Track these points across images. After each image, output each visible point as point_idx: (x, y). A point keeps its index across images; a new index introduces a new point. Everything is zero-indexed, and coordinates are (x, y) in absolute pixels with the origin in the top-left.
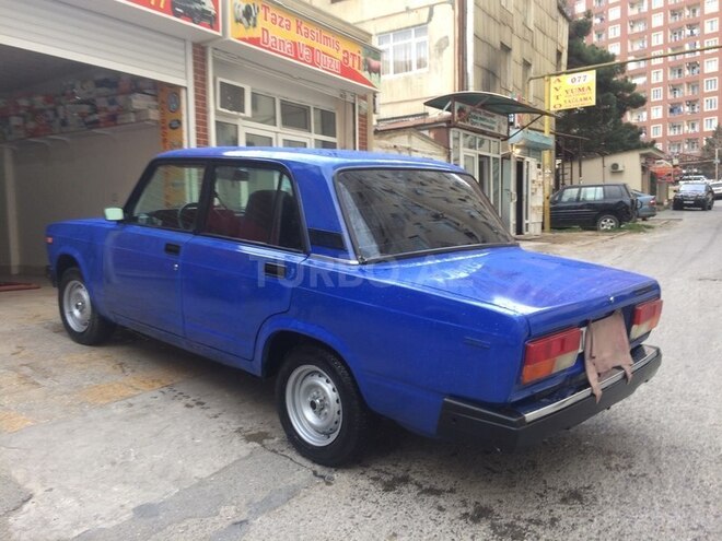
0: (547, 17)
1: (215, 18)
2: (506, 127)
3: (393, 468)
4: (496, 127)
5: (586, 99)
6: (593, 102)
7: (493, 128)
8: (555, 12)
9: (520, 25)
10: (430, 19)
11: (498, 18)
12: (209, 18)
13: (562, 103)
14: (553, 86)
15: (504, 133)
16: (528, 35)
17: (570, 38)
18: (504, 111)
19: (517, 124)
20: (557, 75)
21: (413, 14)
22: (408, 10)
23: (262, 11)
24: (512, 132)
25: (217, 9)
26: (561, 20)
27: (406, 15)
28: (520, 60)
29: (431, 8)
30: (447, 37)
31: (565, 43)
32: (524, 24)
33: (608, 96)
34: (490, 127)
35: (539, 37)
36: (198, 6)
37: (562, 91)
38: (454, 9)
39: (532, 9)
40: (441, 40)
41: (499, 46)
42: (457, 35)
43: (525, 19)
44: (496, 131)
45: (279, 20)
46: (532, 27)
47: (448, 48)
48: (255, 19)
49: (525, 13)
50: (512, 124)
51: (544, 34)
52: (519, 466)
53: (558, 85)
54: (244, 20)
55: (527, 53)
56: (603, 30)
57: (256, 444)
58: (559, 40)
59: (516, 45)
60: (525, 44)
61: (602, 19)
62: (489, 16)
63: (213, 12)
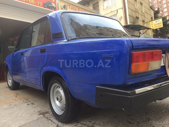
0: (147, 9)
1: (56, 8)
2: (139, 34)
3: (88, 123)
4: (136, 34)
5: (160, 26)
6: (162, 26)
7: (135, 34)
8: (150, 9)
9: (141, 12)
10: (117, 13)
11: (135, 11)
12: (54, 8)
13: (154, 28)
14: (151, 24)
15: (138, 35)
16: (143, 14)
17: (154, 15)
18: (138, 30)
19: (142, 33)
20: (151, 21)
21: (113, 13)
22: (112, 12)
23: (68, 7)
24: (141, 35)
25: (56, 6)
26: (151, 10)
27: (111, 13)
28: (141, 20)
29: (117, 10)
30: (122, 16)
31: (153, 16)
32: (142, 12)
33: (167, 28)
34: (134, 34)
35: (146, 15)
36: (51, 5)
37: (153, 25)
38: (123, 9)
39: (143, 8)
40: (120, 17)
41: (135, 17)
42: (124, 15)
43: (142, 11)
44: (136, 35)
45: (73, 8)
46: (144, 12)
47: (122, 19)
48: (66, 8)
49: (141, 9)
50: (140, 33)
51: (147, 14)
52: (142, 121)
53: (152, 23)
54: (64, 8)
55: (143, 18)
56: (163, 14)
57: (42, 116)
58: (151, 15)
59: (140, 17)
60: (142, 16)
61: (162, 12)
62: (132, 10)
63: (55, 7)
